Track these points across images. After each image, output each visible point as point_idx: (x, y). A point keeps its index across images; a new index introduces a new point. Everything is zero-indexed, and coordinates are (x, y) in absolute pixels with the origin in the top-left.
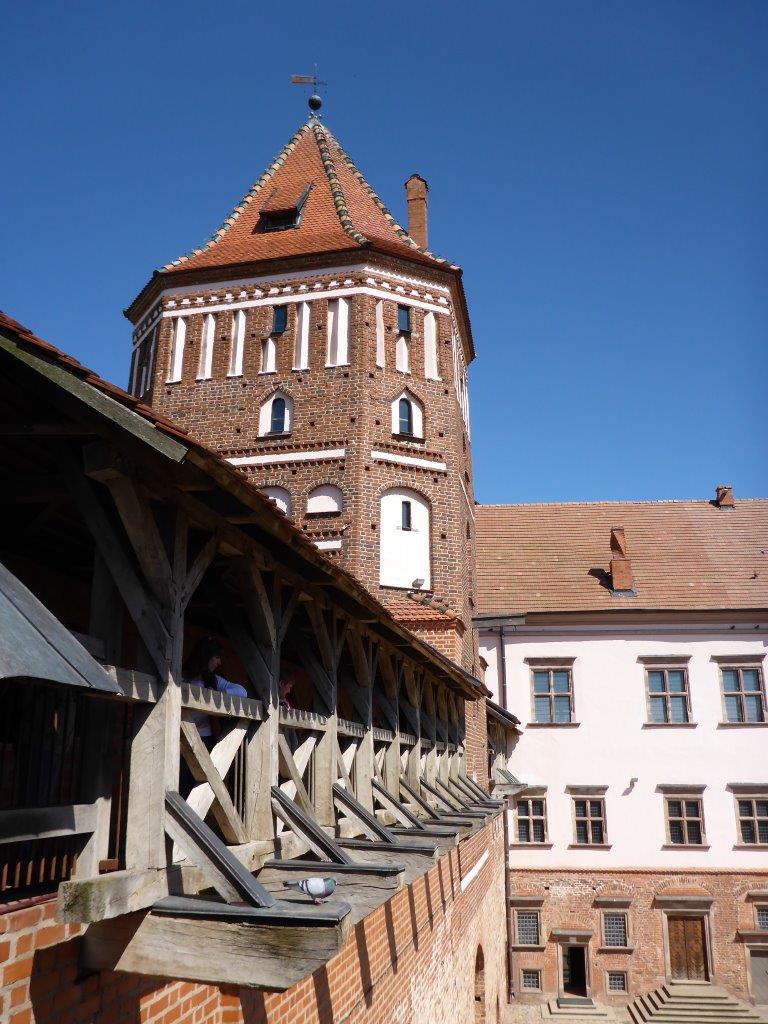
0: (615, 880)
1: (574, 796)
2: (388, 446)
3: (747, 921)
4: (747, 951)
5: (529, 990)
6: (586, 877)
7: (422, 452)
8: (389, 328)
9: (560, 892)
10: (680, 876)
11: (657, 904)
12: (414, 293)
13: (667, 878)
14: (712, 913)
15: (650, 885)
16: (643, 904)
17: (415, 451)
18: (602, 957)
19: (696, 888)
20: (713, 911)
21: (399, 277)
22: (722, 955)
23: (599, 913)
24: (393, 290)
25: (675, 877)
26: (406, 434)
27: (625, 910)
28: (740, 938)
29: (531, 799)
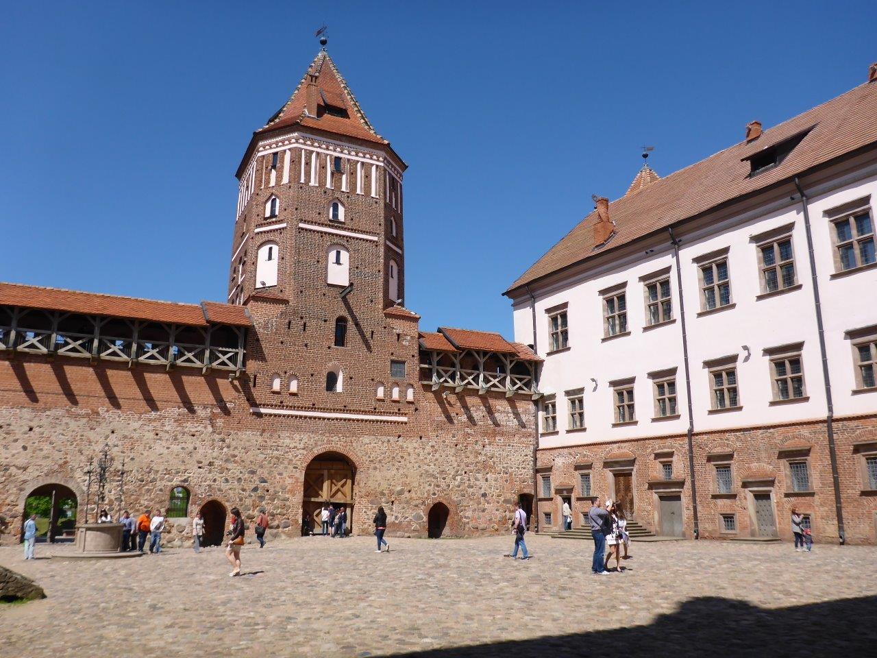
0: (585, 451)
1: (569, 397)
2: (262, 225)
3: (655, 474)
4: (656, 497)
5: (547, 526)
6: (571, 450)
7: (276, 222)
8: (267, 168)
9: (559, 462)
10: (617, 444)
11: (607, 465)
12: (280, 144)
13: (610, 446)
14: (635, 470)
15: (602, 453)
16: (598, 465)
17: (273, 222)
18: (579, 502)
19: (626, 451)
20: (635, 468)
21: (272, 140)
22: (641, 499)
23: (577, 474)
24: (271, 148)
25: (615, 446)
26: (273, 215)
27: (590, 471)
28: (652, 486)
29: (550, 403)
